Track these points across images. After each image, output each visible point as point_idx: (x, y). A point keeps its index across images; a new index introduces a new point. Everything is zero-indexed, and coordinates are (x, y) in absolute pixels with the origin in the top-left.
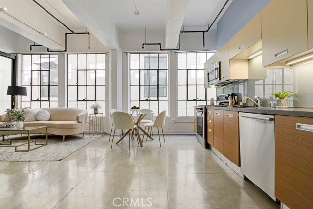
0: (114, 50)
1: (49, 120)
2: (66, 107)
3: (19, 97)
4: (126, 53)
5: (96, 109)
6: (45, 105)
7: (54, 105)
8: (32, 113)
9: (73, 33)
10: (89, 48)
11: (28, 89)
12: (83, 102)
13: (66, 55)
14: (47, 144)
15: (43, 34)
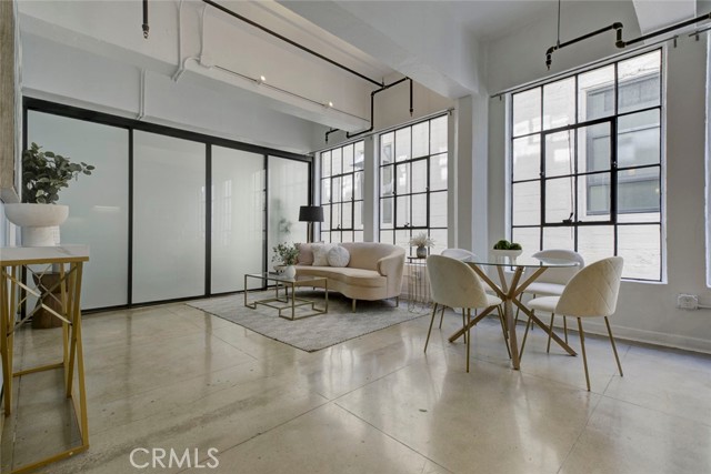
0: (466, 98)
1: (347, 266)
2: (376, 241)
3: (317, 224)
4: (501, 96)
5: (421, 248)
6: (347, 237)
7: (359, 238)
8: (324, 250)
9: (383, 87)
10: (411, 110)
11: (326, 210)
12: (404, 231)
13: (376, 137)
14: (326, 312)
15: (327, 106)
